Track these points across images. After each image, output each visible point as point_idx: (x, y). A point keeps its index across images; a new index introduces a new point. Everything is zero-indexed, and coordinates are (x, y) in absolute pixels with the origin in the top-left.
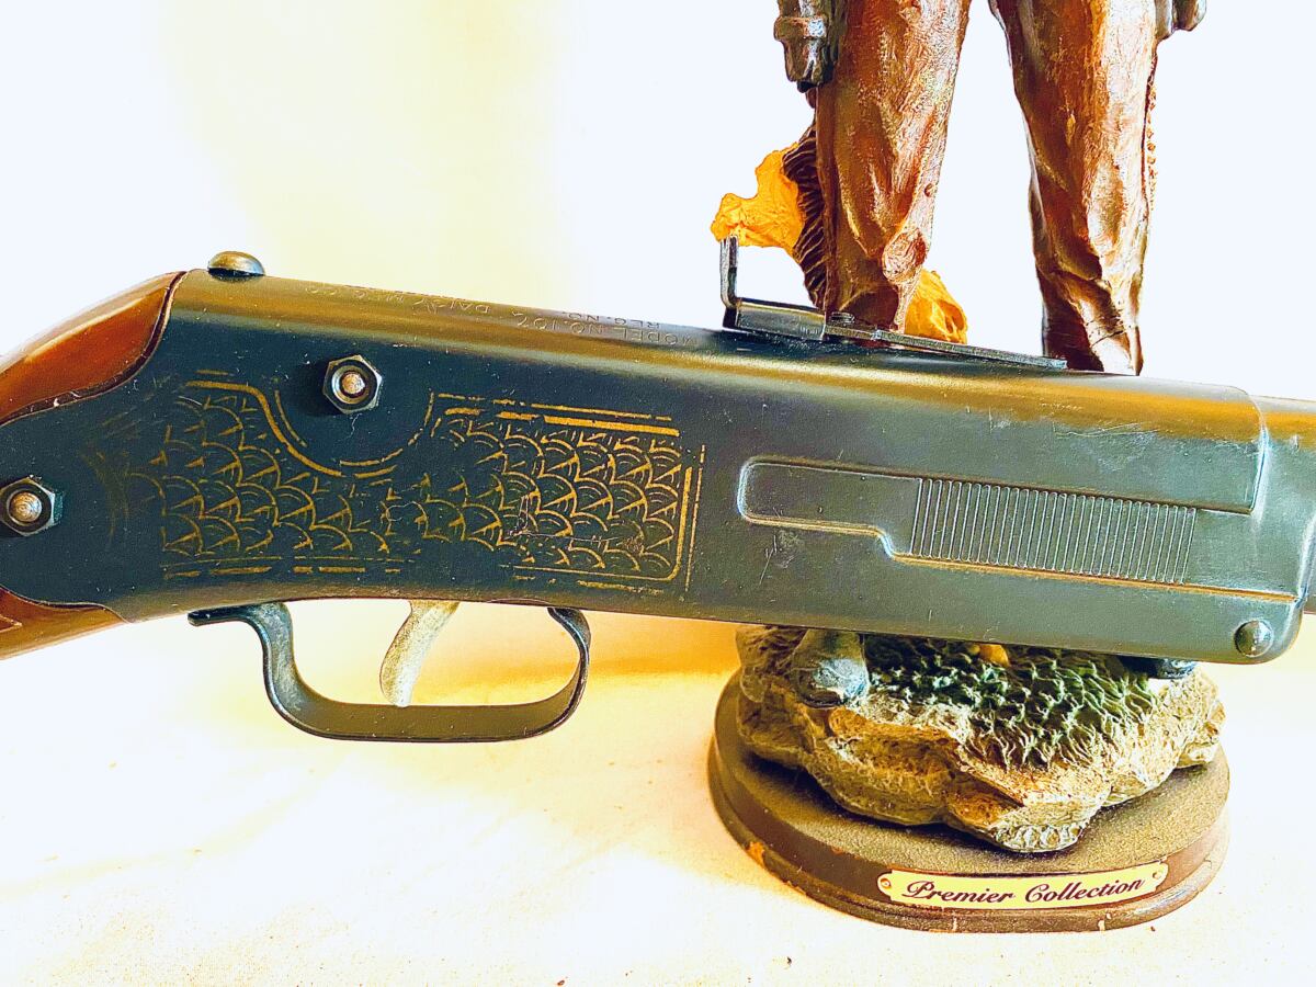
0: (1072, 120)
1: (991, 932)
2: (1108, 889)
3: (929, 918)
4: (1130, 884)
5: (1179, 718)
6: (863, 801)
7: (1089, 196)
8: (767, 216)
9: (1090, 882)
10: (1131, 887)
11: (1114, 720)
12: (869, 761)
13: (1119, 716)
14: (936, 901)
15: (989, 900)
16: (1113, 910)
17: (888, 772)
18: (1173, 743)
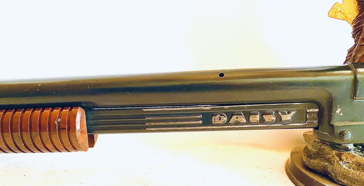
8: (348, 10)
12: (352, 169)
17: (358, 172)
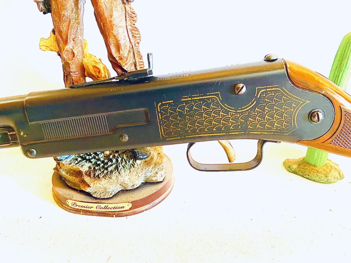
0: (102, 24)
1: (90, 215)
2: (115, 208)
3: (76, 211)
4: (121, 207)
5: (142, 170)
6: (70, 184)
7: (110, 42)
9: (110, 206)
10: (121, 208)
11: (123, 169)
13: (124, 168)
14: (77, 207)
15: (88, 208)
16: (118, 213)
18: (138, 175)
